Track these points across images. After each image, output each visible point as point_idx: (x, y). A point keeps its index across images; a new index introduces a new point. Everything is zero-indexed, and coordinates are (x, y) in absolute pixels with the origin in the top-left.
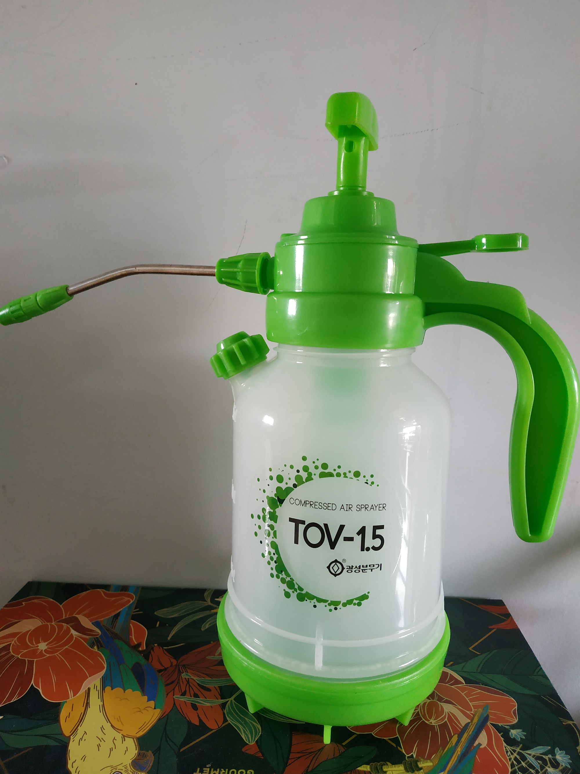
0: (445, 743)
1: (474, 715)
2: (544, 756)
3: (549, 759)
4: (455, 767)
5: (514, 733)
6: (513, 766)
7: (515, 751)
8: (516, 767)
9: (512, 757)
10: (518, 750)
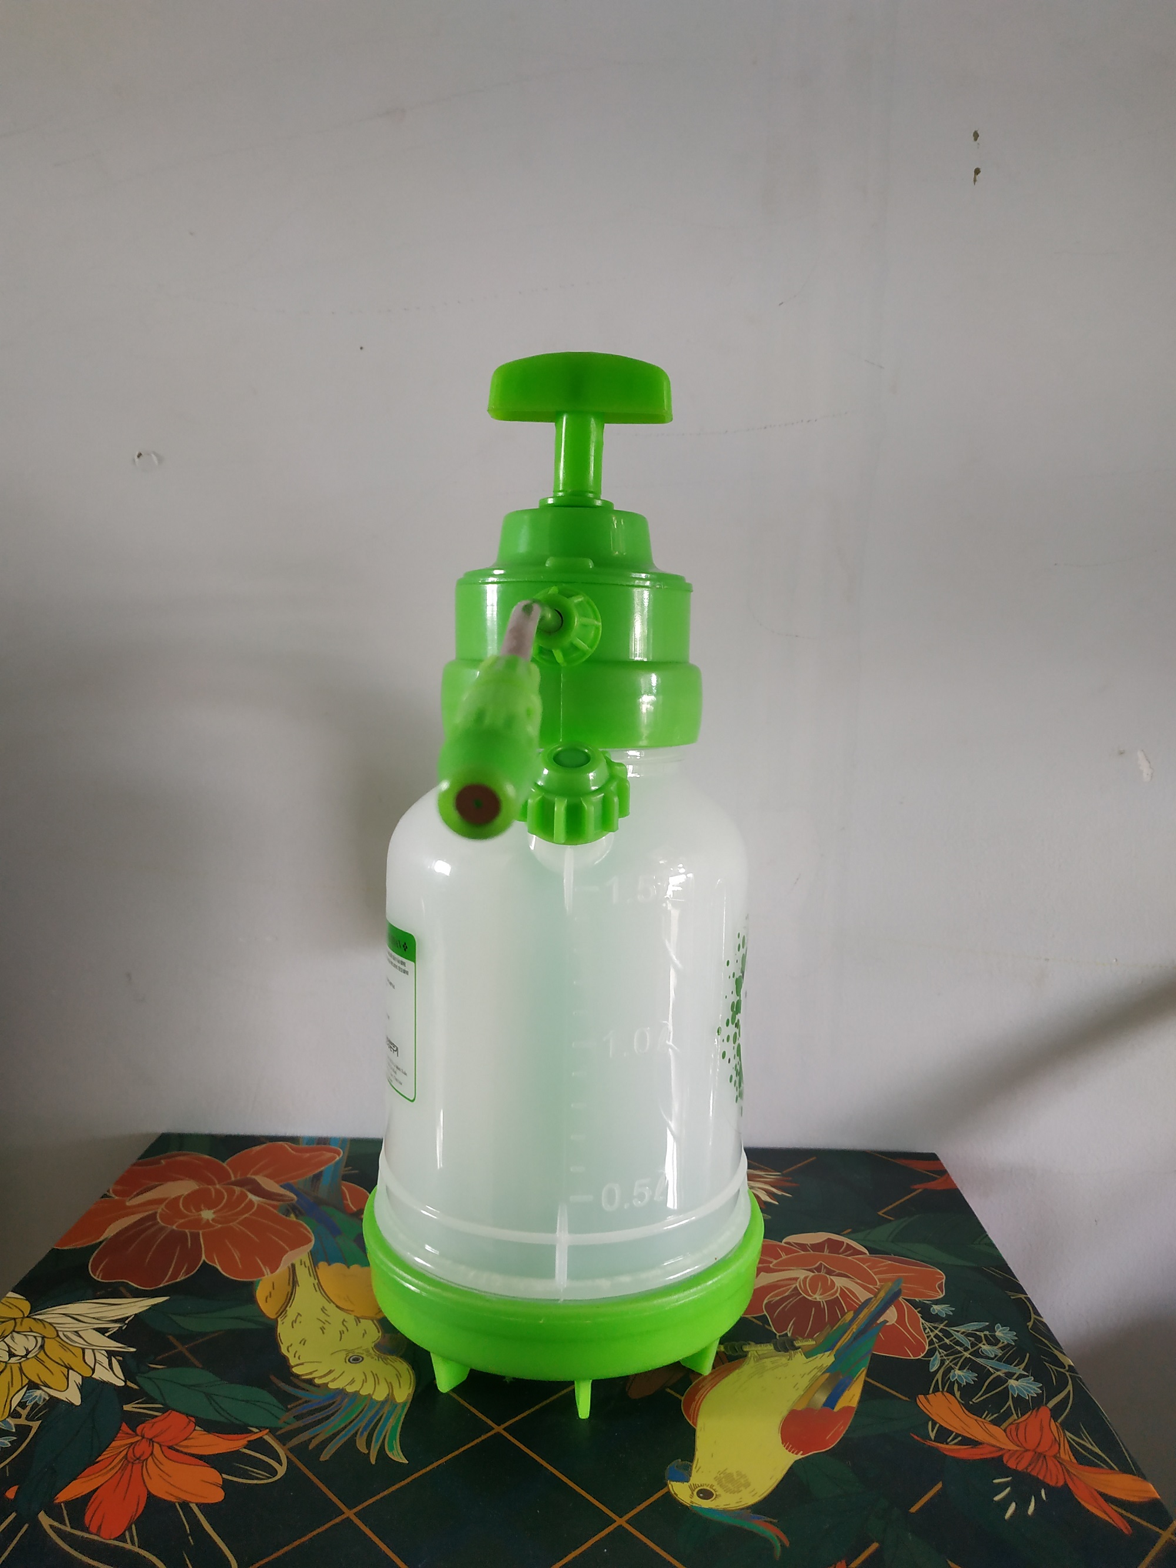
0: (834, 1320)
1: (879, 1290)
2: (978, 1333)
3: (985, 1335)
4: (848, 1346)
5: (936, 1309)
6: (931, 1343)
7: (936, 1328)
8: (937, 1345)
9: (932, 1335)
10: (941, 1326)
